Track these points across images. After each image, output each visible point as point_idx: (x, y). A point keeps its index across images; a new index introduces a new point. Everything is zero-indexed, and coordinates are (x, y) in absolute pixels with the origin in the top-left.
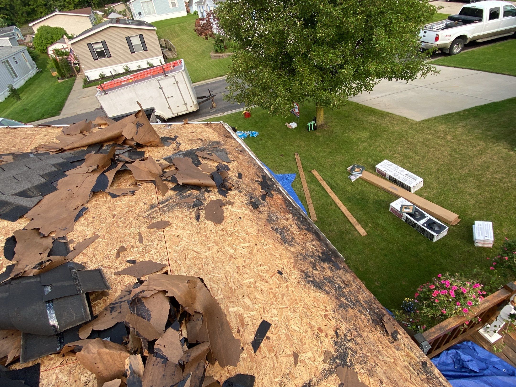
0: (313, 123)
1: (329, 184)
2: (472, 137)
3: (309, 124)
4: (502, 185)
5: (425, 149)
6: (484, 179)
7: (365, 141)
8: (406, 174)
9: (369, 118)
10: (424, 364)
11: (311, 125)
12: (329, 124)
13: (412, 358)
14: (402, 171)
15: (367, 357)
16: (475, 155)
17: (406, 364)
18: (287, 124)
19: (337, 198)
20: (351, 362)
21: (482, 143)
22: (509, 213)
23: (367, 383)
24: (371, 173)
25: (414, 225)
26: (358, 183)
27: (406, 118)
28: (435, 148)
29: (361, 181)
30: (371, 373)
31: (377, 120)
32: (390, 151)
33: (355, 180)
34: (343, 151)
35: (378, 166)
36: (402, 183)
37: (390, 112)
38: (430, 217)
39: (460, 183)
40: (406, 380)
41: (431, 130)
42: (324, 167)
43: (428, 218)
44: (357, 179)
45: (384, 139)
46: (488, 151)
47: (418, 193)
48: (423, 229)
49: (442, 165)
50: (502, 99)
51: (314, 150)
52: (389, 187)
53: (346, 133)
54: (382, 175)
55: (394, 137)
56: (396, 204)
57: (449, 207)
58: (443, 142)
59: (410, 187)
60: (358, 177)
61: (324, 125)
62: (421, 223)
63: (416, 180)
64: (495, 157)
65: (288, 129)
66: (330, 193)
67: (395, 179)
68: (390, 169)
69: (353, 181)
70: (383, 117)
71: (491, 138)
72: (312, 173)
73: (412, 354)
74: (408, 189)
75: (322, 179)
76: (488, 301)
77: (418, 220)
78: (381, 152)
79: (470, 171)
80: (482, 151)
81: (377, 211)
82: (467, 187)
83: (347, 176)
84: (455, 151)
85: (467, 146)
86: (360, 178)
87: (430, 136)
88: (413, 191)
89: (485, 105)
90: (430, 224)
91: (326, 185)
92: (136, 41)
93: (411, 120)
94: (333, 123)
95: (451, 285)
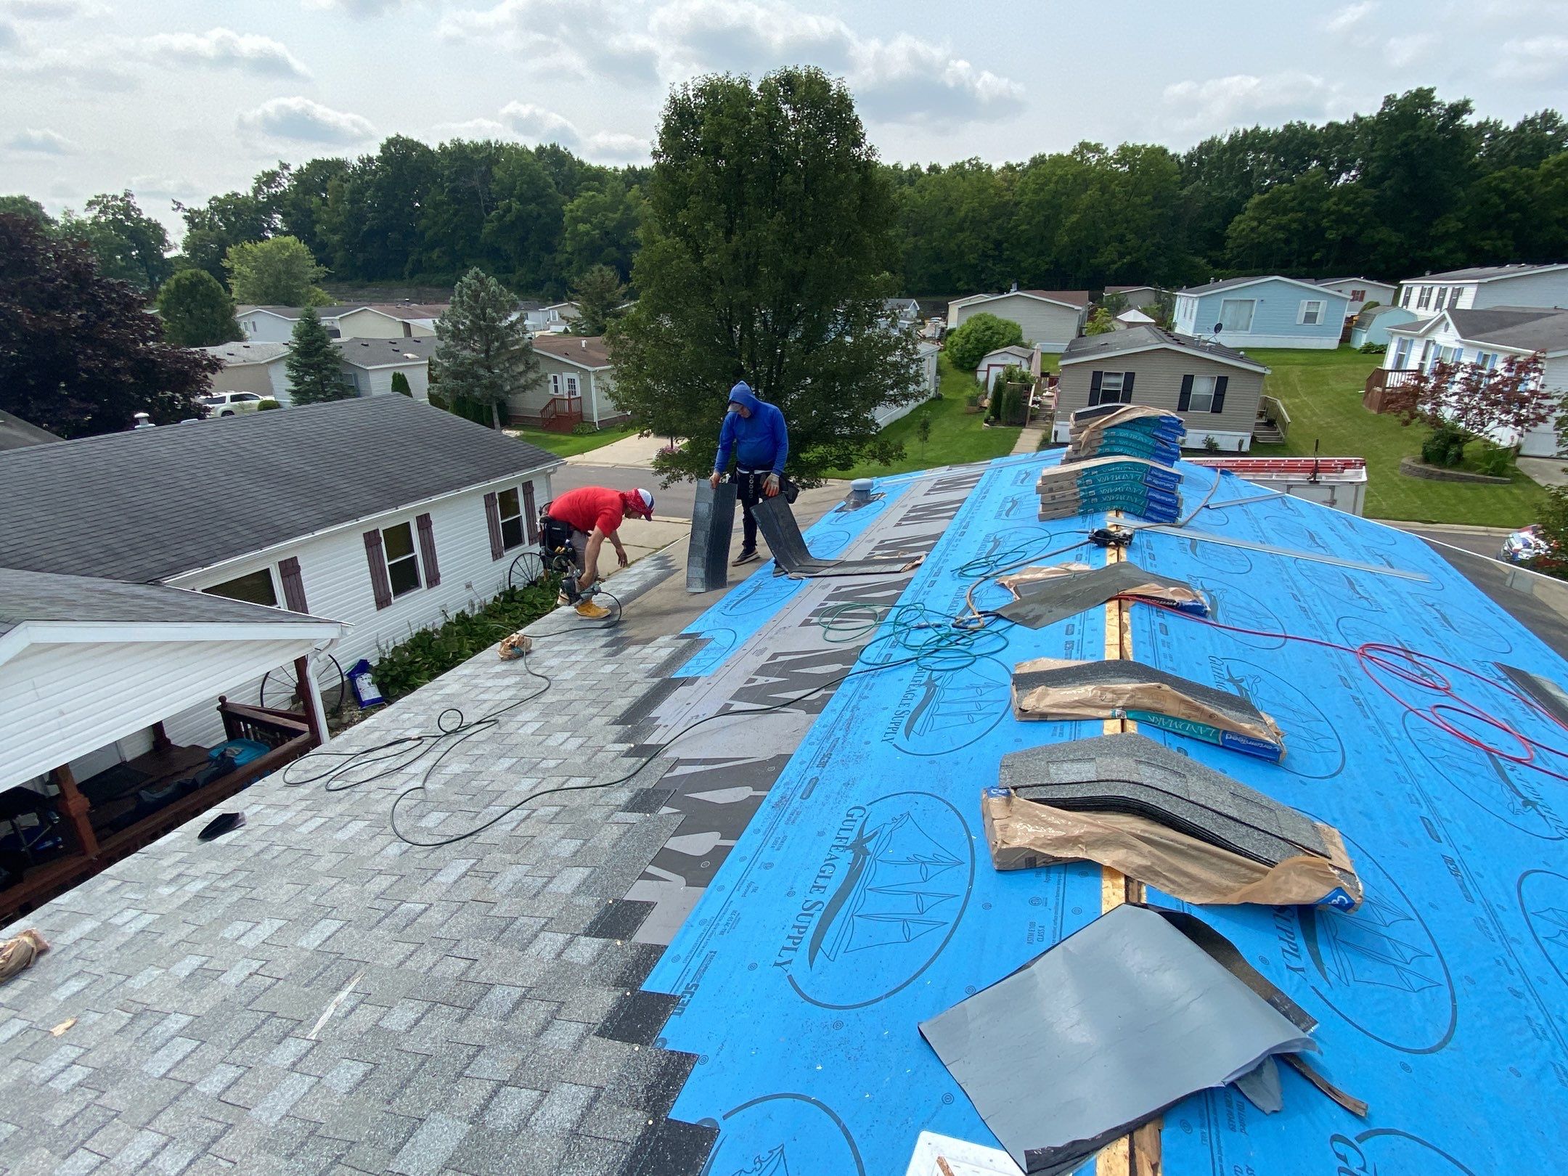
92: (1203, 387)
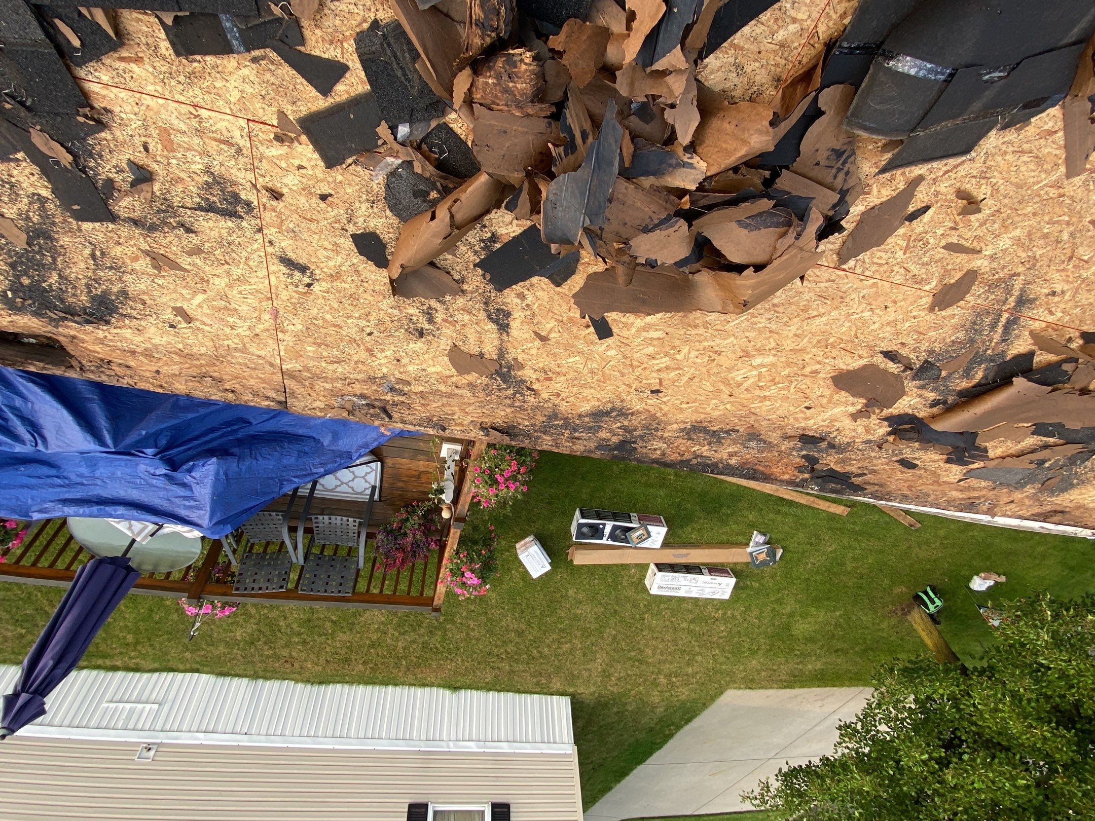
0: (932, 608)
1: (791, 503)
2: (632, 692)
3: (938, 602)
4: (555, 636)
5: (683, 646)
6: (579, 634)
7: (791, 615)
8: (679, 589)
9: (819, 666)
10: (444, 429)
11: (933, 602)
12: (893, 621)
13: (456, 425)
14: (689, 591)
15: (487, 395)
16: (612, 666)
17: (455, 417)
18: (1003, 579)
19: (758, 488)
20: (495, 379)
21: (615, 690)
22: (525, 601)
23: (466, 376)
24: (736, 564)
25: (615, 517)
26: (744, 534)
27: (750, 688)
28: (670, 654)
29: (741, 539)
30: (472, 386)
31: (800, 667)
32: (733, 617)
33: (754, 536)
34: (818, 578)
35: (732, 581)
36: (676, 572)
37: (788, 690)
38: (604, 541)
39: (602, 613)
40: (443, 405)
41: (697, 682)
42: (830, 529)
43: (605, 538)
44: (750, 540)
45: (760, 634)
46: (599, 679)
47: (644, 567)
48: (601, 519)
49: (642, 630)
50: (635, 772)
51: (881, 552)
52: (688, 554)
53: (840, 616)
54: (716, 569)
55: (747, 646)
56: (659, 533)
57: (592, 570)
58: (666, 668)
59: (660, 571)
60: (751, 544)
61: (905, 614)
62: (609, 526)
63: (660, 587)
64: (585, 674)
65: (989, 570)
66: (777, 490)
67: (689, 573)
68: (710, 585)
69: (755, 532)
70: (795, 676)
71: (608, 702)
72: (846, 505)
73: (458, 428)
74: (661, 567)
75: (816, 506)
76: (468, 493)
77: (615, 528)
78: (749, 608)
79: (602, 638)
80: (607, 677)
81: (679, 505)
82: (590, 612)
83: (773, 536)
84: (641, 662)
85: (629, 676)
86: (747, 544)
87: (690, 670)
88: (652, 567)
89: (651, 754)
90: (596, 532)
91: (797, 500)
93: (740, 688)
94: (884, 625)
95: (507, 487)
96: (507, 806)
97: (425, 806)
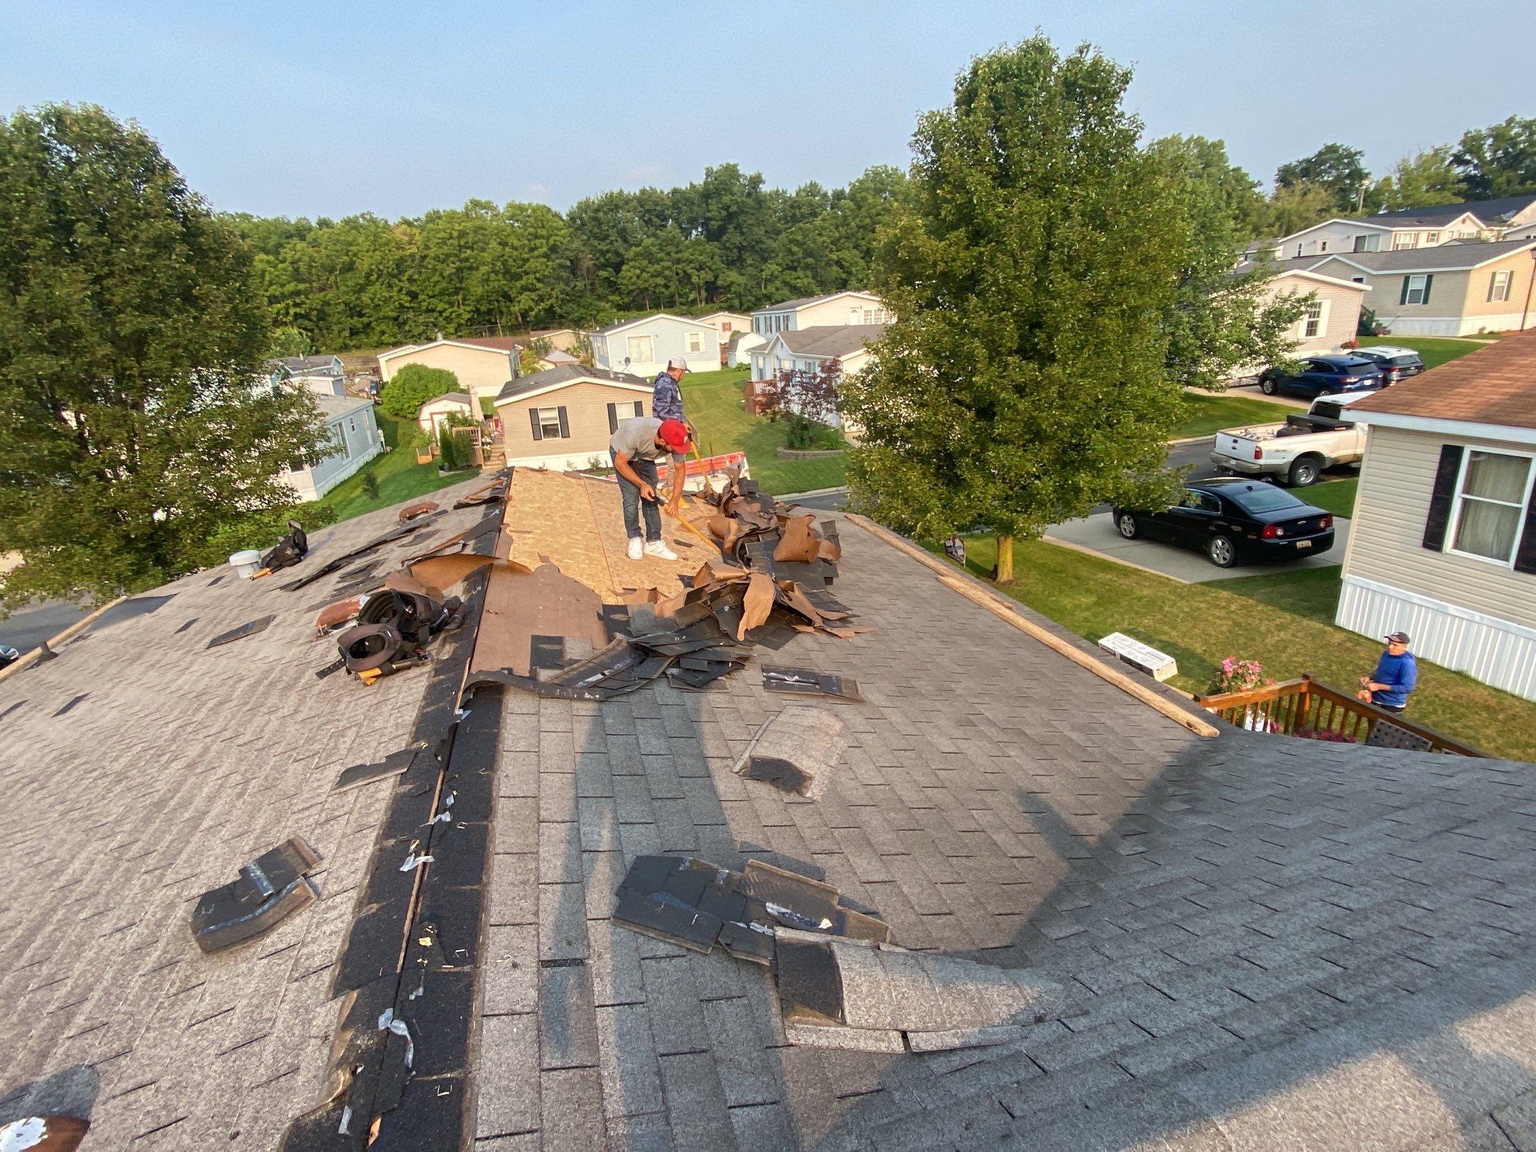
2: (1271, 609)
5: (1190, 622)
8: (1147, 652)
12: (1023, 580)
14: (1141, 648)
16: (1269, 631)
27: (1168, 579)
28: (1207, 621)
31: (1114, 578)
35: (1104, 642)
36: (1139, 664)
41: (1206, 596)
45: (1121, 607)
46: (1293, 627)
49: (1214, 644)
55: (1140, 604)
59: (1154, 672)
61: (1011, 581)
63: (1164, 662)
67: (1131, 660)
68: (1121, 645)
74: (1149, 673)
80: (1283, 626)
84: (1239, 625)
85: (1261, 620)
89: (1321, 569)
93: (1176, 582)
96: (1425, 546)
97: (1517, 568)
